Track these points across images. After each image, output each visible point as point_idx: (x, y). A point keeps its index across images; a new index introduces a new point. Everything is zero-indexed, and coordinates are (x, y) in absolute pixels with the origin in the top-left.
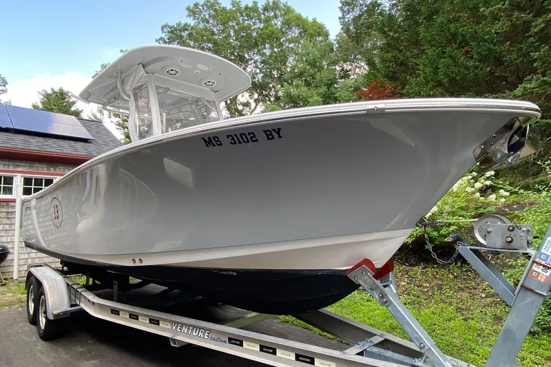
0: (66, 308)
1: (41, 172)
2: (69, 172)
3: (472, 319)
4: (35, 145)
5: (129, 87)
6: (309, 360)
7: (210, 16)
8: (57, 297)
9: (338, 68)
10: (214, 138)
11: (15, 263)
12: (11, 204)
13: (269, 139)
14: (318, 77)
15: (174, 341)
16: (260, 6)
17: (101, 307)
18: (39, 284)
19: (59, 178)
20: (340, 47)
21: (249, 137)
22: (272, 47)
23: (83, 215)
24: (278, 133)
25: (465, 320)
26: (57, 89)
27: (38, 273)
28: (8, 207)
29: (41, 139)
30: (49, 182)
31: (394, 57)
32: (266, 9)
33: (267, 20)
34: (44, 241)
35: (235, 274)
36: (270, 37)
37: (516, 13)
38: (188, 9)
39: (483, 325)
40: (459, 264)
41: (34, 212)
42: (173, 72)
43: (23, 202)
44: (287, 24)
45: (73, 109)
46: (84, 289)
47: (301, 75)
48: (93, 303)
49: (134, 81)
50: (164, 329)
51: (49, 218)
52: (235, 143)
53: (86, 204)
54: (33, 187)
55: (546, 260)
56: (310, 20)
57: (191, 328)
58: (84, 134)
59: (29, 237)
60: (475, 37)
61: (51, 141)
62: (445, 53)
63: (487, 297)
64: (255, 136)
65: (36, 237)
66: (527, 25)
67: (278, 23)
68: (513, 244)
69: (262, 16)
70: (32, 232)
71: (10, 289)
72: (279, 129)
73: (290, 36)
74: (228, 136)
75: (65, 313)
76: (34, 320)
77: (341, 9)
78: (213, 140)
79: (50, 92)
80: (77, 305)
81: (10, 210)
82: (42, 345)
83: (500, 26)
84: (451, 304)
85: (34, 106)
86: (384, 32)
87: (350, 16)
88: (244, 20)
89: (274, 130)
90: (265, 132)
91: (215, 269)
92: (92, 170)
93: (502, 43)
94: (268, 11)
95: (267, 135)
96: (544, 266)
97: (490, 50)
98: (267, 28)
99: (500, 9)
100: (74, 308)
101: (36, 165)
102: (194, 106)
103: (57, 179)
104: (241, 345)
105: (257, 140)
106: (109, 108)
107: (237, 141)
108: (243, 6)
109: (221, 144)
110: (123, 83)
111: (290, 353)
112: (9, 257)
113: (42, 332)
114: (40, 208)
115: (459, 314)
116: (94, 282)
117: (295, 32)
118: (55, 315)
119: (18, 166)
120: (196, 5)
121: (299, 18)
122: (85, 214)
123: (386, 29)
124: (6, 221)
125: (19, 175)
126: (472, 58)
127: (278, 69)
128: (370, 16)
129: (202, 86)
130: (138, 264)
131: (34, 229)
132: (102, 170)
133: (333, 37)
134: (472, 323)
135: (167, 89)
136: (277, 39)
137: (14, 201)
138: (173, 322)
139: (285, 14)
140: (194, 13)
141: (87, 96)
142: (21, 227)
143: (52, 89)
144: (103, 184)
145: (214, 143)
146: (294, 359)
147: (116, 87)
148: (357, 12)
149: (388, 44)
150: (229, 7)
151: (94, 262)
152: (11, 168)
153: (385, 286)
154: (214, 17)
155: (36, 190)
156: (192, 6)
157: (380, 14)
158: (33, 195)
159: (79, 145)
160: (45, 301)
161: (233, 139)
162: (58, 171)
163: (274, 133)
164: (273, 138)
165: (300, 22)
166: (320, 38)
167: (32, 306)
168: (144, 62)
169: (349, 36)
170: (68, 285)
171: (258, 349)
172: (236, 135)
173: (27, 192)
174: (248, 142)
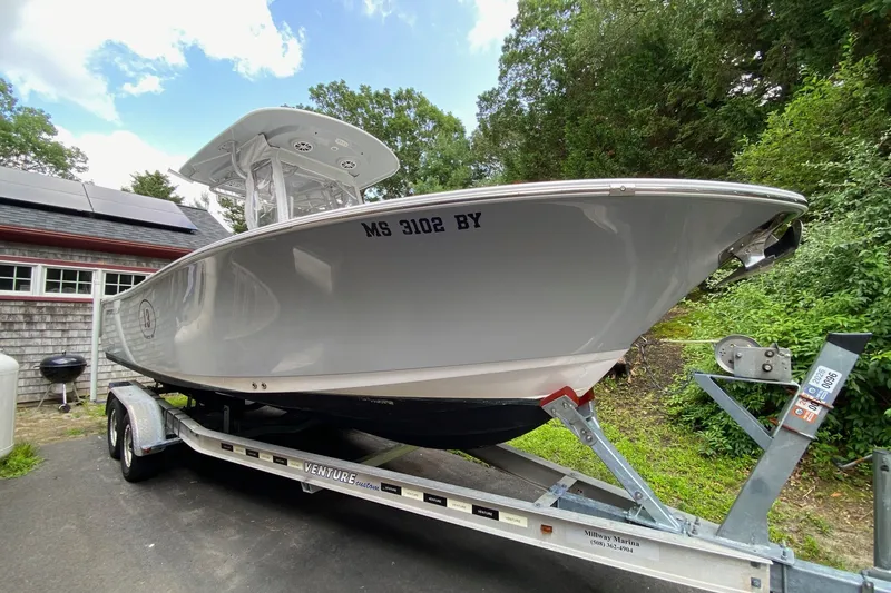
0: (159, 440)
1: (129, 267)
2: (165, 268)
3: (638, 439)
4: (121, 234)
5: (246, 163)
6: (490, 514)
7: (336, 101)
8: (147, 426)
9: (473, 168)
10: (380, 224)
11: (93, 378)
12: (89, 305)
13: (460, 228)
14: (453, 175)
15: (308, 486)
16: (392, 94)
17: (208, 440)
18: (123, 411)
19: (152, 274)
20: (476, 145)
21: (432, 224)
22: (404, 141)
23: (185, 319)
24: (476, 220)
25: (631, 441)
26: (152, 173)
27: (123, 394)
28: (86, 309)
29: (130, 227)
30: (139, 279)
31: (536, 157)
32: (398, 97)
33: (400, 110)
34: (131, 352)
35: (391, 403)
36: (403, 129)
37: (664, 118)
38: (311, 90)
39: (650, 447)
40: (614, 377)
41: (118, 317)
42: (304, 147)
43: (103, 304)
44: (422, 116)
45: (172, 196)
46: (185, 416)
47: (434, 172)
48: (197, 435)
49: (253, 154)
50: (293, 471)
51: (137, 323)
52: (411, 232)
53: (188, 305)
54: (118, 285)
55: (814, 395)
56: (446, 114)
57: (330, 470)
58: (185, 223)
59: (113, 347)
60: (623, 140)
61: (142, 230)
62: (592, 154)
63: (649, 414)
64: (441, 223)
65: (121, 347)
66: (673, 132)
67: (412, 114)
68: (770, 374)
69: (394, 105)
70: (116, 340)
71: (88, 410)
72: (478, 214)
73: (423, 130)
74: (401, 222)
75: (159, 447)
76: (117, 454)
77: (479, 104)
78: (378, 226)
79: (143, 175)
80: (175, 436)
81: (88, 313)
82: (127, 489)
83: (648, 131)
84: (612, 422)
85: (123, 190)
86: (525, 131)
87: (488, 113)
88: (373, 108)
89: (471, 215)
90: (457, 217)
91: (366, 397)
92: (196, 265)
93: (649, 148)
94: (401, 100)
95: (459, 223)
96: (812, 402)
97: (637, 154)
98: (399, 118)
99: (649, 112)
100: (170, 441)
101: (124, 258)
102: (326, 193)
103: (149, 276)
104: (399, 492)
105: (443, 229)
106: (218, 190)
107: (414, 230)
108: (373, 92)
109: (389, 234)
110: (238, 157)
111: (465, 505)
112: (86, 370)
113: (127, 471)
114: (127, 310)
115: (623, 434)
116: (197, 403)
117: (430, 125)
118: (144, 451)
119: (99, 259)
120: (320, 87)
121: (434, 110)
122: (186, 318)
123: (527, 128)
124: (82, 326)
125: (100, 270)
126: (617, 161)
127: (410, 164)
128: (508, 114)
129: (339, 167)
130: (260, 390)
131: (118, 337)
132: (210, 266)
133: (468, 134)
134: (639, 444)
135: (296, 168)
136: (410, 131)
137: (91, 301)
138: (306, 463)
139: (419, 105)
140: (318, 96)
141: (189, 172)
142: (100, 335)
143: (147, 172)
144: (211, 283)
145: (380, 231)
146: (471, 511)
147: (229, 163)
148: (495, 109)
149: (528, 144)
150: (357, 92)
151: (199, 385)
152: (89, 261)
153: (588, 420)
154: (340, 101)
155: (122, 289)
156: (315, 87)
157: (519, 113)
158: (118, 294)
159: (180, 236)
160: (130, 433)
161: (408, 227)
162: (152, 266)
163: (470, 220)
164: (467, 226)
165: (435, 115)
166: (456, 135)
167: (114, 435)
168: (268, 131)
169: (486, 135)
170: (163, 409)
171: (421, 498)
172: (413, 221)
173: (110, 290)
174: (430, 231)
